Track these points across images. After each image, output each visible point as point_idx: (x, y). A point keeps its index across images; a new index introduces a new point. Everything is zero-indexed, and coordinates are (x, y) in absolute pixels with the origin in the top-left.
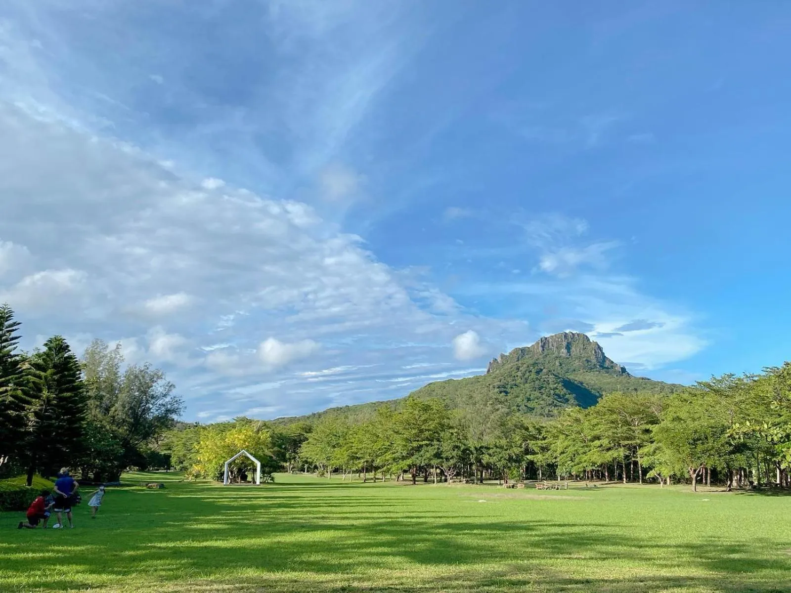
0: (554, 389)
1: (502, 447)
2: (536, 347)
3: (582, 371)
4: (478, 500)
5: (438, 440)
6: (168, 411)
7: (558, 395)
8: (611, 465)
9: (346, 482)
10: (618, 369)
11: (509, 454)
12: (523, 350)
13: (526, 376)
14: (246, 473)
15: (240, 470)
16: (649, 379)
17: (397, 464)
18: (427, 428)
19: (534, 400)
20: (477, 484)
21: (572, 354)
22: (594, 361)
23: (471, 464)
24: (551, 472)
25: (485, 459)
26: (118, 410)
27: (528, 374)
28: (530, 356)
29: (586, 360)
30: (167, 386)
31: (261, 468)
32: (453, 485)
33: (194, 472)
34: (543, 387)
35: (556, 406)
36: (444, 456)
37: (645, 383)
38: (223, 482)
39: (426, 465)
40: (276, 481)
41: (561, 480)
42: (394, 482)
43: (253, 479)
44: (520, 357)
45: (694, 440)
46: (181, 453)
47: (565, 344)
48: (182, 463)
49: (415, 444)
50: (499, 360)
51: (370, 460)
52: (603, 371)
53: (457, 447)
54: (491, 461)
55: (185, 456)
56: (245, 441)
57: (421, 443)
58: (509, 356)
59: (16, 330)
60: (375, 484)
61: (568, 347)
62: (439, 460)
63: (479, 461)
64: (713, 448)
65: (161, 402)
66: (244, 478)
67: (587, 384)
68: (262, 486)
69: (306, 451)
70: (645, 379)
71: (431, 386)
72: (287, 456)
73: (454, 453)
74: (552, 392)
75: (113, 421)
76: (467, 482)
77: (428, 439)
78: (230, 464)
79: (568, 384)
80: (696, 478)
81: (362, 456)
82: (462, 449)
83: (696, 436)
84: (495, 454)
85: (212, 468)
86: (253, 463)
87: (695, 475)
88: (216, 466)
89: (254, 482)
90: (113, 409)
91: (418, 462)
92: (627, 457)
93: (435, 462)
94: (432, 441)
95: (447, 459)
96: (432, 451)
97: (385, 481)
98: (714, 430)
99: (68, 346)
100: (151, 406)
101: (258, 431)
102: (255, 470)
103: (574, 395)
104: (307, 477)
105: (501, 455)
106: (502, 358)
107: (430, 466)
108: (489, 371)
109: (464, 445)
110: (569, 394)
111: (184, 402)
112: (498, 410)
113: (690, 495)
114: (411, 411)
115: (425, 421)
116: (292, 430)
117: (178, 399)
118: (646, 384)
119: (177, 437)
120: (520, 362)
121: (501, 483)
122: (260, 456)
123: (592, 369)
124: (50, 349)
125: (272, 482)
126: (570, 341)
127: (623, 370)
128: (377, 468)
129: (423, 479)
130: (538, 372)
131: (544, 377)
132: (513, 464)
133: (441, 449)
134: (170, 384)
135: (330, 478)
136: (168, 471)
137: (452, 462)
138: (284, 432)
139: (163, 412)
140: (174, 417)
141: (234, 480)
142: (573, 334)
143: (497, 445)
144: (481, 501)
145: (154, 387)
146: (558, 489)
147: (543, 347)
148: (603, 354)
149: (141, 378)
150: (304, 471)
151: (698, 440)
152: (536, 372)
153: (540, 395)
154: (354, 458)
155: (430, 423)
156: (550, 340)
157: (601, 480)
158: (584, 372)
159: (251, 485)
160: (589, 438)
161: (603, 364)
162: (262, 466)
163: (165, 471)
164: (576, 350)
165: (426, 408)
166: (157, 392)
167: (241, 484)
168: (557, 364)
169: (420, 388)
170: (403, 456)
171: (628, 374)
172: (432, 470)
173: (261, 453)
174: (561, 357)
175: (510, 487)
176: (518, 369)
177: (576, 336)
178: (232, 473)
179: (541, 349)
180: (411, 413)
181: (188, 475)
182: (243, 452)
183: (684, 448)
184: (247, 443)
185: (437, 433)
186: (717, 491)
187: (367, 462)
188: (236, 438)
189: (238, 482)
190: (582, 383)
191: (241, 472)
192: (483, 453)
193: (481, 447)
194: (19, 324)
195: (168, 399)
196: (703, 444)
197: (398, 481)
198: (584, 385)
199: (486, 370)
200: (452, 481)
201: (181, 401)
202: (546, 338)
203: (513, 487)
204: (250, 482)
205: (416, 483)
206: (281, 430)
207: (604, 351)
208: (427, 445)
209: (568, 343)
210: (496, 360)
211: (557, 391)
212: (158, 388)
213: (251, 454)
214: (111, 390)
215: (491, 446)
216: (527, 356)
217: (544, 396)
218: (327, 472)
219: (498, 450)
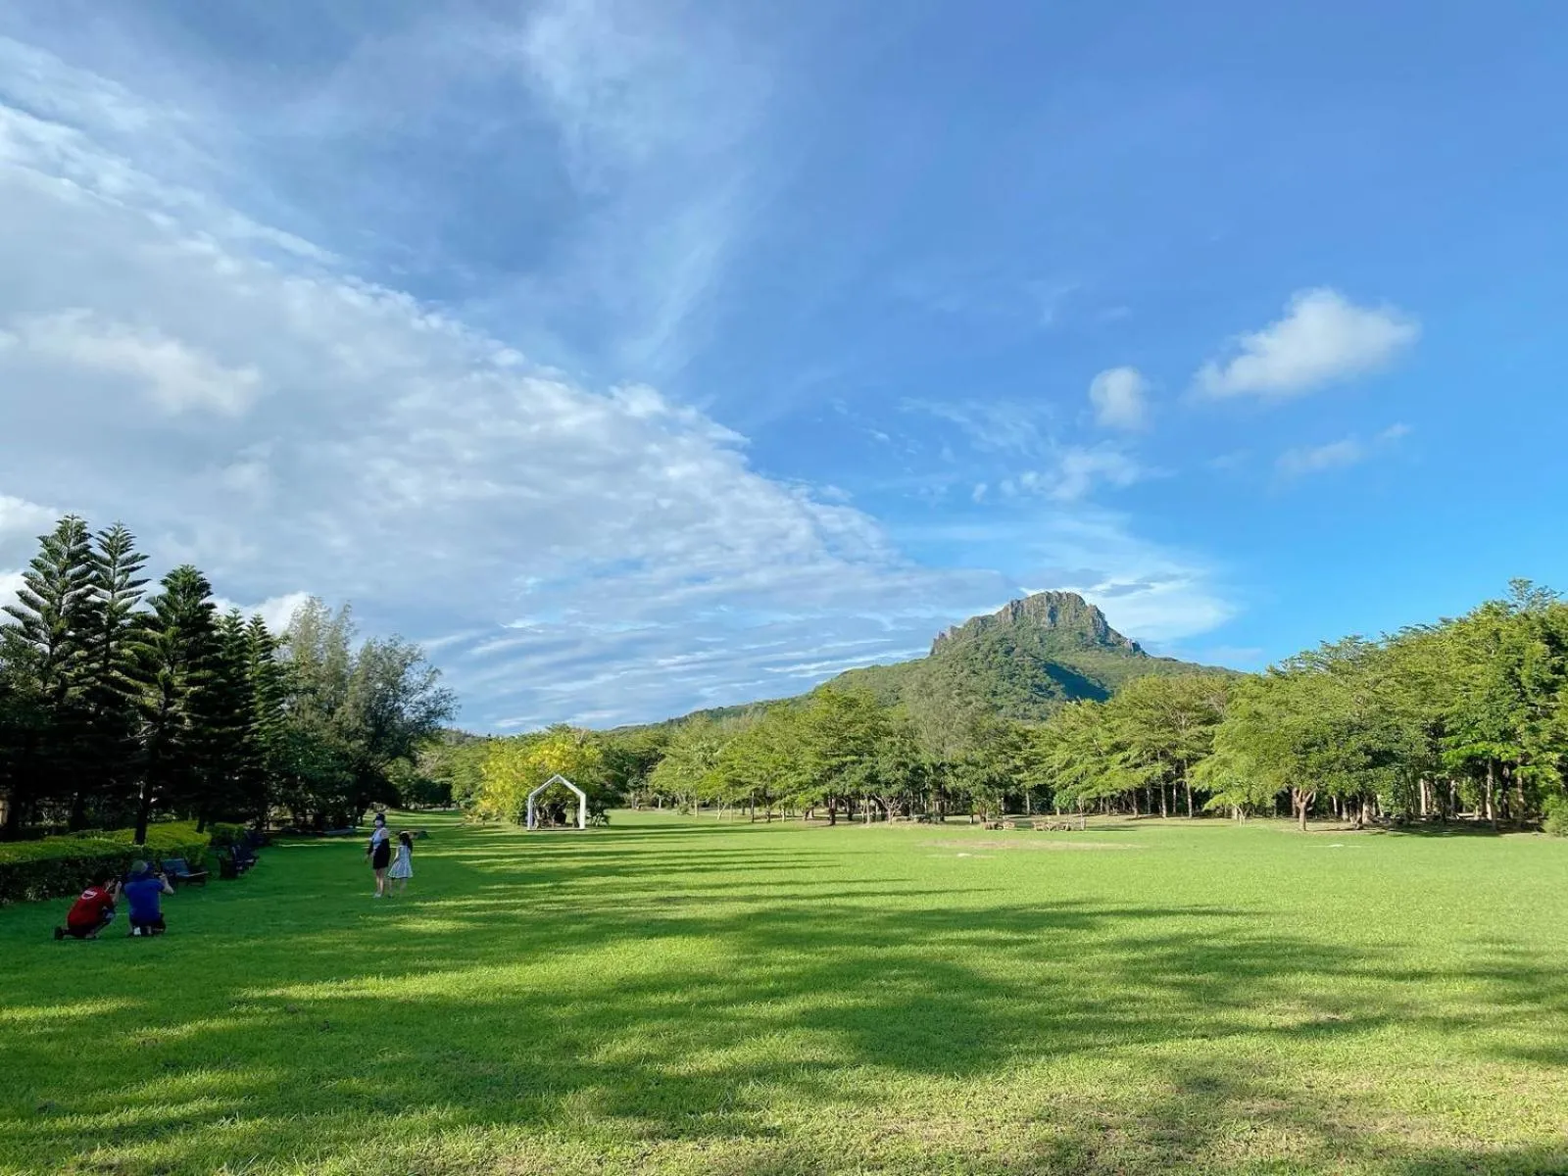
0: (1032, 678)
1: (976, 764)
2: (1003, 615)
3: (1073, 650)
4: (957, 853)
5: (871, 754)
6: (431, 713)
7: (1039, 687)
8: (1140, 789)
9: (722, 822)
10: (1128, 645)
11: (988, 775)
12: (984, 620)
13: (990, 659)
14: (564, 811)
15: (553, 806)
16: (1175, 660)
17: (806, 793)
18: (852, 735)
19: (1002, 694)
20: (936, 823)
21: (1059, 624)
22: (1091, 633)
23: (926, 793)
24: (1044, 799)
25: (950, 783)
26: (348, 714)
27: (992, 655)
28: (994, 628)
29: (1080, 633)
30: (428, 672)
31: (587, 802)
32: (898, 826)
33: (480, 811)
34: (1015, 675)
35: (1035, 702)
36: (881, 778)
37: (1169, 665)
38: (526, 826)
39: (852, 794)
40: (612, 822)
41: (1062, 813)
42: (800, 822)
43: (576, 820)
44: (980, 630)
45: (1305, 746)
46: (468, 782)
47: (1047, 609)
48: (469, 797)
49: (834, 762)
50: (948, 635)
51: (762, 787)
52: (1104, 649)
53: (905, 765)
54: (960, 784)
55: (473, 785)
56: (561, 760)
57: (844, 759)
58: (964, 630)
59: (138, 568)
60: (769, 826)
61: (1053, 615)
62: (875, 786)
63: (938, 785)
64: (1338, 758)
65: (418, 697)
66: (561, 819)
67: (1082, 669)
68: (589, 832)
69: (659, 776)
70: (1170, 659)
71: (847, 675)
72: (630, 782)
73: (899, 774)
74: (1029, 681)
75: (341, 731)
76: (920, 820)
77: (852, 753)
78: (538, 797)
79: (1053, 670)
80: (1306, 809)
81: (747, 780)
82: (910, 768)
83: (1308, 739)
84: (967, 774)
85: (509, 805)
86: (574, 795)
87: (1304, 803)
88: (515, 801)
89: (577, 825)
90: (339, 710)
91: (839, 790)
92: (1166, 776)
93: (865, 789)
94: (861, 755)
95: (888, 784)
96: (861, 772)
97: (785, 821)
98: (1338, 728)
99: (207, 586)
100: (402, 705)
101: (583, 742)
102: (577, 806)
103: (1062, 686)
104: (661, 815)
105: (975, 777)
106: (952, 633)
107: (859, 796)
108: (932, 653)
109: (914, 760)
110: (1056, 684)
111: (456, 698)
112: (970, 703)
113: (1293, 836)
114: (826, 708)
115: (850, 723)
116: (638, 744)
117: (447, 693)
118: (1170, 668)
119: (461, 758)
120: (980, 637)
121: (975, 819)
122: (586, 784)
123: (1089, 646)
124: (172, 590)
125: (605, 823)
126: (1054, 604)
127: (1136, 646)
128: (771, 800)
129: (846, 815)
130: (1008, 653)
131: (1016, 659)
132: (996, 790)
133: (877, 768)
134: (433, 670)
135: (697, 816)
136: (447, 809)
137: (895, 788)
138: (626, 746)
139: (422, 714)
140: (443, 723)
141: (544, 823)
142: (1059, 594)
143: (969, 759)
144: (961, 855)
145: (406, 675)
146: (1069, 829)
147: (1014, 614)
148: (1105, 623)
149: (385, 660)
150: (657, 806)
151: (1312, 745)
152: (1006, 653)
153: (1011, 687)
154: (736, 783)
155: (857, 727)
156: (1025, 605)
157: (1124, 813)
158: (1076, 651)
159: (571, 831)
160: (1105, 748)
161: (1105, 638)
162: (590, 799)
163: (442, 809)
164: (1065, 619)
165: (851, 704)
166: (412, 682)
167: (558, 830)
168: (1036, 639)
169: (829, 679)
170: (814, 780)
171: (1144, 653)
172: (862, 802)
173: (586, 779)
174: (1041, 628)
175: (991, 828)
176: (978, 649)
177: (1065, 597)
178: (541, 812)
179: (1010, 617)
180: (827, 711)
181: (471, 815)
182: (558, 778)
183: (1287, 759)
184: (564, 764)
185: (868, 742)
186: (1338, 830)
187: (756, 789)
188: (548, 757)
189: (550, 826)
190: (1074, 668)
191: (556, 810)
192: (945, 774)
193: (943, 764)
194: (144, 558)
195: (430, 693)
196: (1319, 751)
197: (806, 819)
198: (1077, 670)
199: (929, 650)
200: (895, 818)
201: (452, 697)
202: (1019, 602)
203: (996, 826)
204: (569, 825)
205: (837, 822)
206: (620, 744)
207: (1106, 619)
208: (853, 762)
209: (1052, 608)
210: (943, 635)
211: (1036, 680)
212: (414, 677)
213: (571, 781)
214: (339, 679)
215: (958, 762)
216: (990, 629)
217: (1017, 688)
218: (693, 807)
219: (971, 768)
